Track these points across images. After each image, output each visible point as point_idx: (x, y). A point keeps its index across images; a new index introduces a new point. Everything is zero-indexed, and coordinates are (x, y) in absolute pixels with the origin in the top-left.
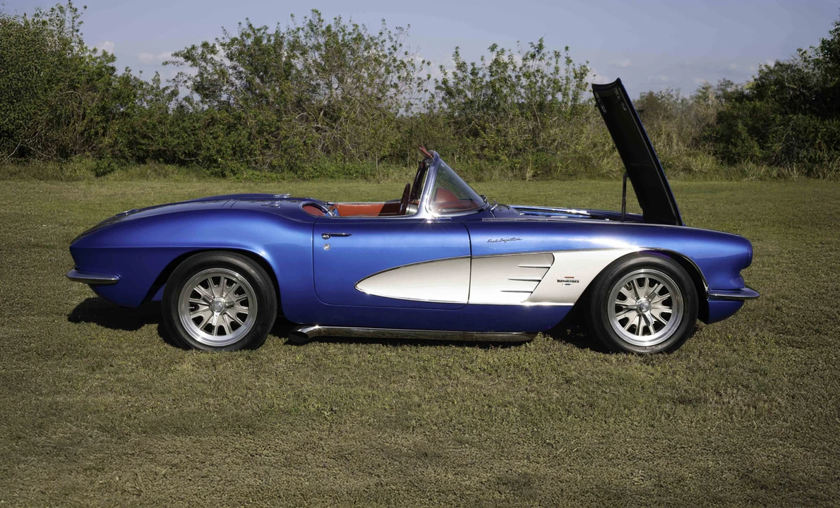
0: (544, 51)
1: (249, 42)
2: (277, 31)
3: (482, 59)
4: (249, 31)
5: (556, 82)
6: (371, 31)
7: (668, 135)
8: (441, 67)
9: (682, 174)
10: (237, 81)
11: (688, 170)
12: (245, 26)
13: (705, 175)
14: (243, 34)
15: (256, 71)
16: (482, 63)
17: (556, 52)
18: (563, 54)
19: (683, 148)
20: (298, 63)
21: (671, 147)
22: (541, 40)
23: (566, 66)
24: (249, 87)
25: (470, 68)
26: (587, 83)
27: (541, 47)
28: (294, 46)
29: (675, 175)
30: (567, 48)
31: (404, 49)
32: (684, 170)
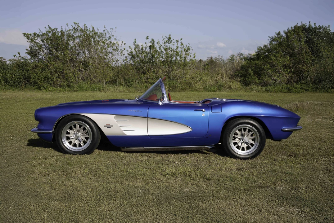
1: (50, 34)
2: (61, 30)
3: (146, 44)
4: (50, 30)
5: (178, 53)
6: (101, 30)
7: (222, 74)
8: (130, 47)
9: (228, 89)
10: (45, 50)
11: (230, 88)
12: (48, 28)
13: (237, 90)
14: (47, 31)
15: (53, 46)
17: (177, 40)
18: (180, 41)
19: (227, 79)
20: (71, 43)
21: (223, 79)
22: (170, 35)
23: (181, 46)
24: (51, 53)
25: (141, 47)
26: (189, 53)
27: (170, 38)
28: (69, 36)
29: (225, 90)
30: (181, 39)
31: (115, 37)
32: (228, 88)
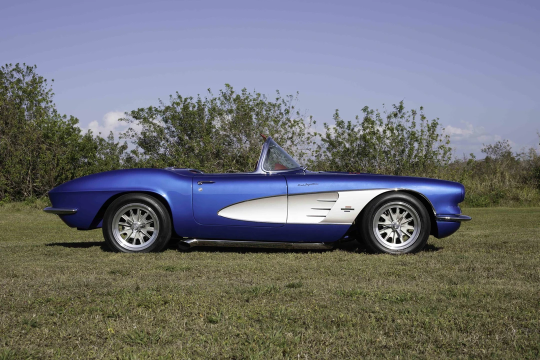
0: (403, 111)
1: (179, 109)
2: (199, 101)
3: (357, 118)
4: (179, 101)
5: (413, 134)
6: (271, 99)
7: (502, 173)
8: (325, 124)
9: (511, 202)
10: (171, 138)
11: (516, 199)
12: (175, 96)
13: (529, 202)
14: (174, 102)
15: (185, 130)
16: (357, 121)
17: (413, 111)
18: (419, 112)
19: (513, 183)
20: (217, 123)
21: (504, 183)
22: (401, 102)
23: (421, 122)
24: (181, 142)
25: (346, 125)
26: (438, 135)
27: (401, 108)
28: (213, 110)
29: (506, 203)
30: (421, 108)
31: (296, 110)
32: (512, 199)
